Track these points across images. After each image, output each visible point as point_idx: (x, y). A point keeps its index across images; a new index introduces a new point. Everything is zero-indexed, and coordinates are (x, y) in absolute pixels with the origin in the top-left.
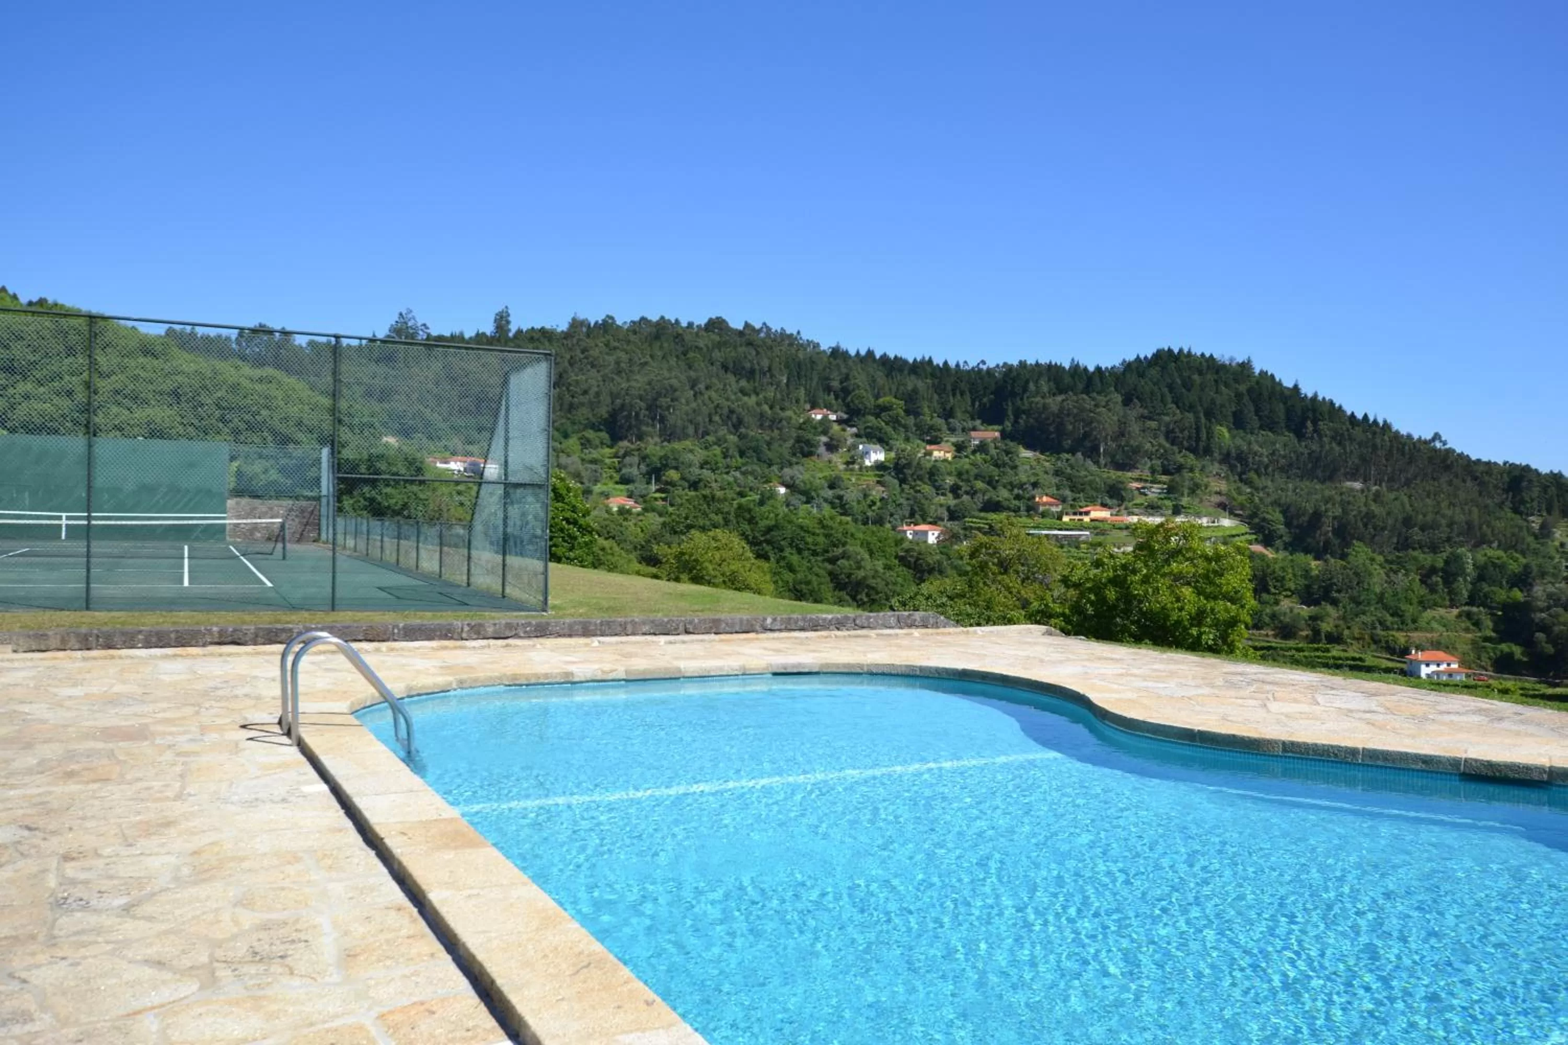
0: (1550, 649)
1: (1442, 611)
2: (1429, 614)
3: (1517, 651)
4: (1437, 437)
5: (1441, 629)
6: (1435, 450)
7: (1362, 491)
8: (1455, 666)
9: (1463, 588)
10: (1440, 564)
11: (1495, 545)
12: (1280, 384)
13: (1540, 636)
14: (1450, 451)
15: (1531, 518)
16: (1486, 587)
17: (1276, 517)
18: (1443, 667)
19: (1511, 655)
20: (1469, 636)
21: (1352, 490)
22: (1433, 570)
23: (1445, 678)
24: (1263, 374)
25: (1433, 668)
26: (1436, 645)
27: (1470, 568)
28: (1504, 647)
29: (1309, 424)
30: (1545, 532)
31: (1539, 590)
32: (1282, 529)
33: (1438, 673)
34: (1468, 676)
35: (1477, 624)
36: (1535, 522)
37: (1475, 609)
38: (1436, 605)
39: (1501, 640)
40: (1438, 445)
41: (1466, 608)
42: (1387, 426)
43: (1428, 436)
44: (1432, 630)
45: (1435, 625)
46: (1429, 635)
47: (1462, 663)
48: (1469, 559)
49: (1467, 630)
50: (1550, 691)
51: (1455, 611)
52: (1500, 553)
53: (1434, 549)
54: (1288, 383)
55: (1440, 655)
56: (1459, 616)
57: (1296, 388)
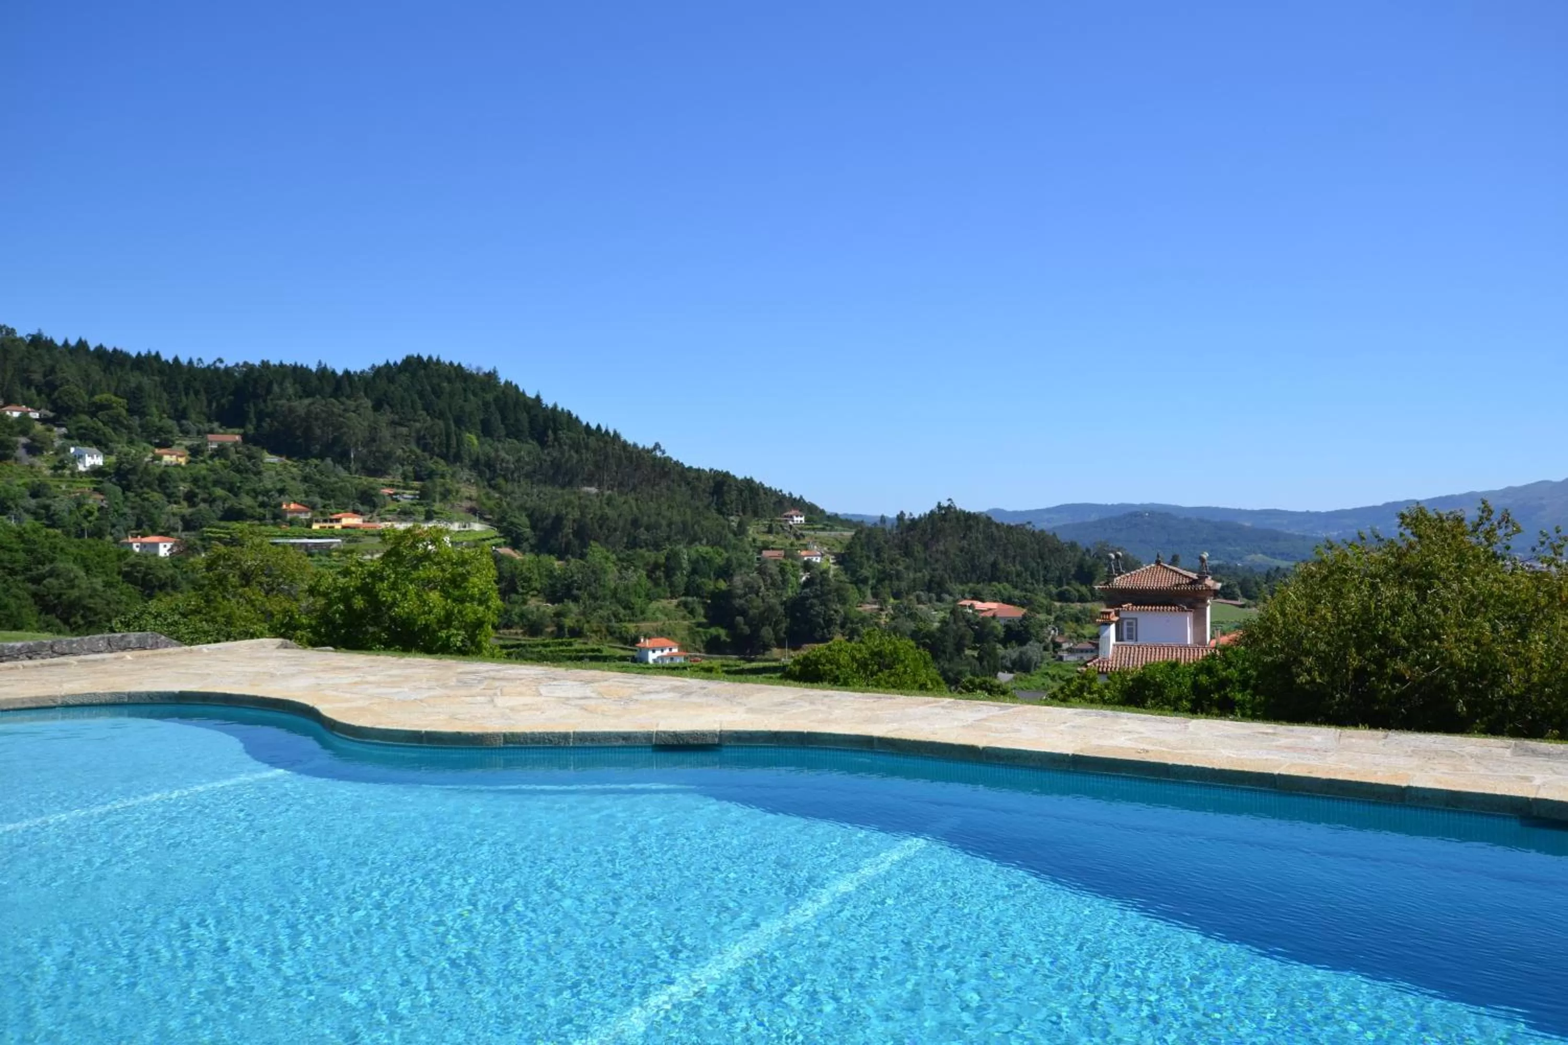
0: (747, 630)
1: (664, 602)
2: (654, 605)
3: (722, 633)
4: (657, 446)
5: (664, 618)
6: (655, 458)
7: (597, 495)
8: (675, 650)
9: (680, 579)
10: (662, 560)
11: (704, 542)
12: (523, 394)
13: (740, 619)
14: (669, 459)
15: (732, 518)
16: (699, 580)
17: (523, 519)
18: (666, 652)
19: (717, 638)
20: (686, 623)
21: (588, 494)
22: (656, 566)
23: (667, 662)
24: (508, 384)
25: (658, 653)
26: (661, 633)
27: (685, 564)
28: (713, 631)
29: (550, 432)
30: (741, 531)
31: (737, 580)
32: (528, 531)
33: (662, 658)
34: (686, 658)
35: (692, 612)
36: (734, 521)
37: (690, 599)
38: (659, 597)
39: (711, 624)
40: (659, 454)
41: (683, 598)
42: (617, 436)
43: (650, 446)
44: (657, 620)
45: (659, 615)
46: (654, 624)
47: (682, 647)
48: (686, 554)
49: (684, 618)
50: (748, 666)
51: (675, 602)
52: (709, 549)
53: (657, 547)
54: (531, 394)
55: (663, 641)
56: (678, 606)
57: (538, 398)
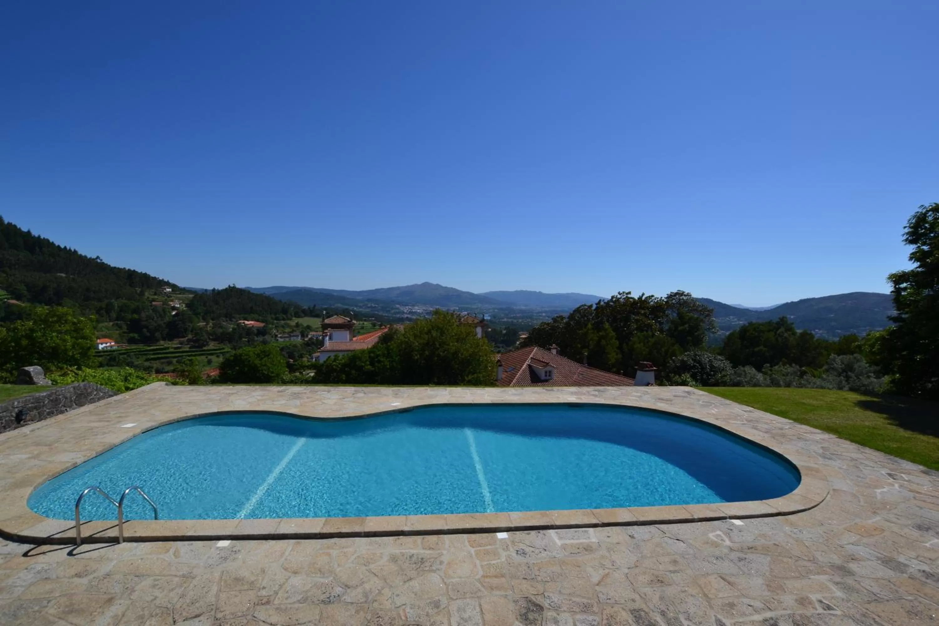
0: (148, 334)
1: (106, 324)
2: (101, 325)
3: (136, 336)
4: (98, 257)
5: (106, 330)
6: (97, 262)
7: (66, 277)
8: (113, 344)
9: (114, 315)
10: (104, 306)
11: (124, 298)
12: (20, 229)
13: (145, 330)
14: (103, 263)
15: (137, 289)
16: (123, 314)
17: (22, 288)
18: (108, 344)
19: (134, 338)
20: (118, 332)
21: (62, 277)
22: (101, 308)
23: (109, 348)
24: (10, 224)
25: (104, 345)
26: (105, 337)
27: (116, 308)
28: (132, 335)
29: (37, 248)
30: (142, 294)
31: (143, 315)
32: (25, 293)
33: (106, 347)
34: (118, 347)
35: (120, 327)
36: (139, 290)
37: (119, 322)
38: (102, 322)
39: (129, 333)
40: (99, 261)
41: (116, 322)
42: (75, 252)
43: (94, 257)
44: (102, 331)
45: (103, 329)
46: (101, 333)
47: (116, 342)
48: (116, 304)
49: (117, 330)
50: (149, 348)
51: (111, 323)
52: (126, 301)
53: (100, 300)
54: (25, 229)
55: (107, 340)
56: (113, 325)
57: (29, 232)
